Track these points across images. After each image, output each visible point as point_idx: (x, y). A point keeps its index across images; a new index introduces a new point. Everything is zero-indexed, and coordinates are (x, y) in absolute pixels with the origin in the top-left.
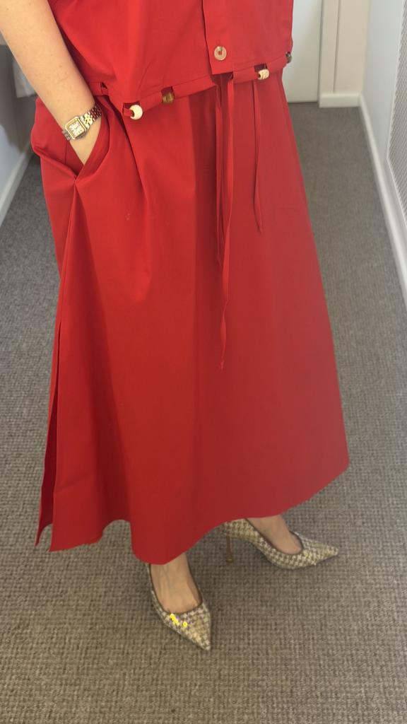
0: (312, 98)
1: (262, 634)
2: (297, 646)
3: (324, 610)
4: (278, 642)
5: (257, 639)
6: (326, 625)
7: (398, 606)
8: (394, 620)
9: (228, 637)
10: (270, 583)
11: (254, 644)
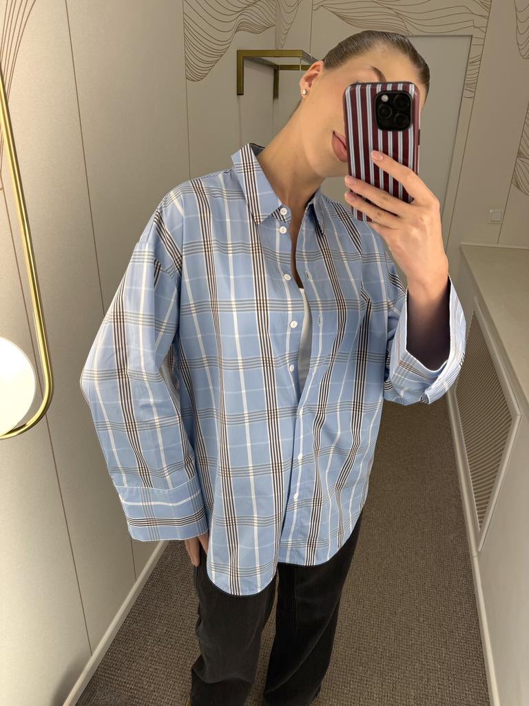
1: (358, 686)
2: (378, 700)
3: (396, 678)
4: (367, 694)
5: (355, 688)
6: (396, 689)
7: (439, 684)
8: (436, 694)
9: (338, 683)
10: (366, 651)
11: (352, 692)
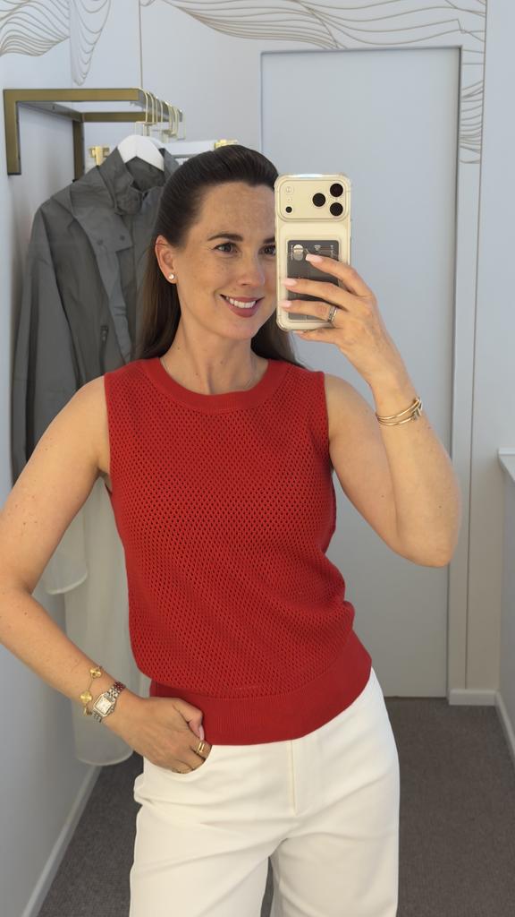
0: (440, 693)
